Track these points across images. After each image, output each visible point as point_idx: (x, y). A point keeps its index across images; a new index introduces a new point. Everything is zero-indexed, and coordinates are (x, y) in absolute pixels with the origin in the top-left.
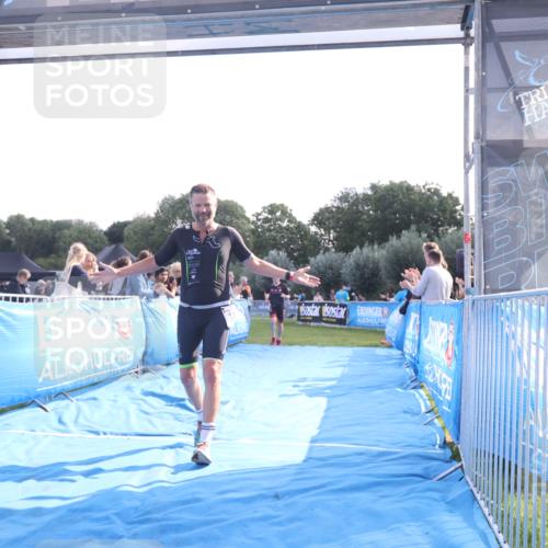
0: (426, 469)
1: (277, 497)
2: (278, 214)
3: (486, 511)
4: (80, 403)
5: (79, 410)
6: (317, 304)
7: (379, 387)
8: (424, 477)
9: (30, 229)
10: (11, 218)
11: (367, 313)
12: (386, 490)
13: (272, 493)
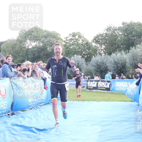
2: (77, 37)
6: (95, 81)
7: (126, 121)
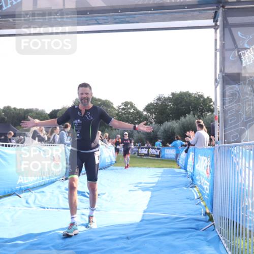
0: (197, 225)
1: (128, 238)
2: (129, 106)
3: (225, 245)
4: (36, 194)
5: (36, 197)
7: (175, 187)
8: (196, 229)
9: (13, 113)
10: (5, 108)
11: (169, 152)
12: (179, 235)
13: (125, 236)
